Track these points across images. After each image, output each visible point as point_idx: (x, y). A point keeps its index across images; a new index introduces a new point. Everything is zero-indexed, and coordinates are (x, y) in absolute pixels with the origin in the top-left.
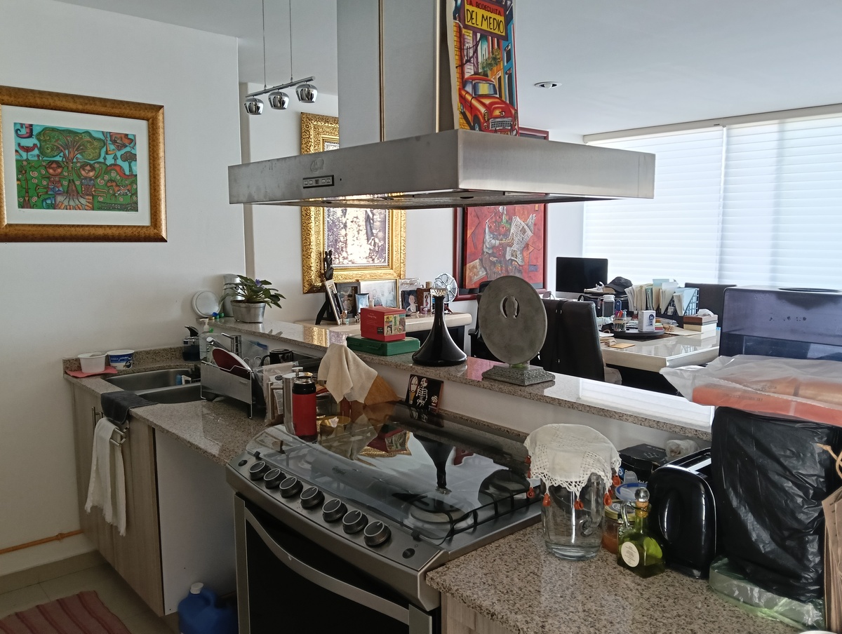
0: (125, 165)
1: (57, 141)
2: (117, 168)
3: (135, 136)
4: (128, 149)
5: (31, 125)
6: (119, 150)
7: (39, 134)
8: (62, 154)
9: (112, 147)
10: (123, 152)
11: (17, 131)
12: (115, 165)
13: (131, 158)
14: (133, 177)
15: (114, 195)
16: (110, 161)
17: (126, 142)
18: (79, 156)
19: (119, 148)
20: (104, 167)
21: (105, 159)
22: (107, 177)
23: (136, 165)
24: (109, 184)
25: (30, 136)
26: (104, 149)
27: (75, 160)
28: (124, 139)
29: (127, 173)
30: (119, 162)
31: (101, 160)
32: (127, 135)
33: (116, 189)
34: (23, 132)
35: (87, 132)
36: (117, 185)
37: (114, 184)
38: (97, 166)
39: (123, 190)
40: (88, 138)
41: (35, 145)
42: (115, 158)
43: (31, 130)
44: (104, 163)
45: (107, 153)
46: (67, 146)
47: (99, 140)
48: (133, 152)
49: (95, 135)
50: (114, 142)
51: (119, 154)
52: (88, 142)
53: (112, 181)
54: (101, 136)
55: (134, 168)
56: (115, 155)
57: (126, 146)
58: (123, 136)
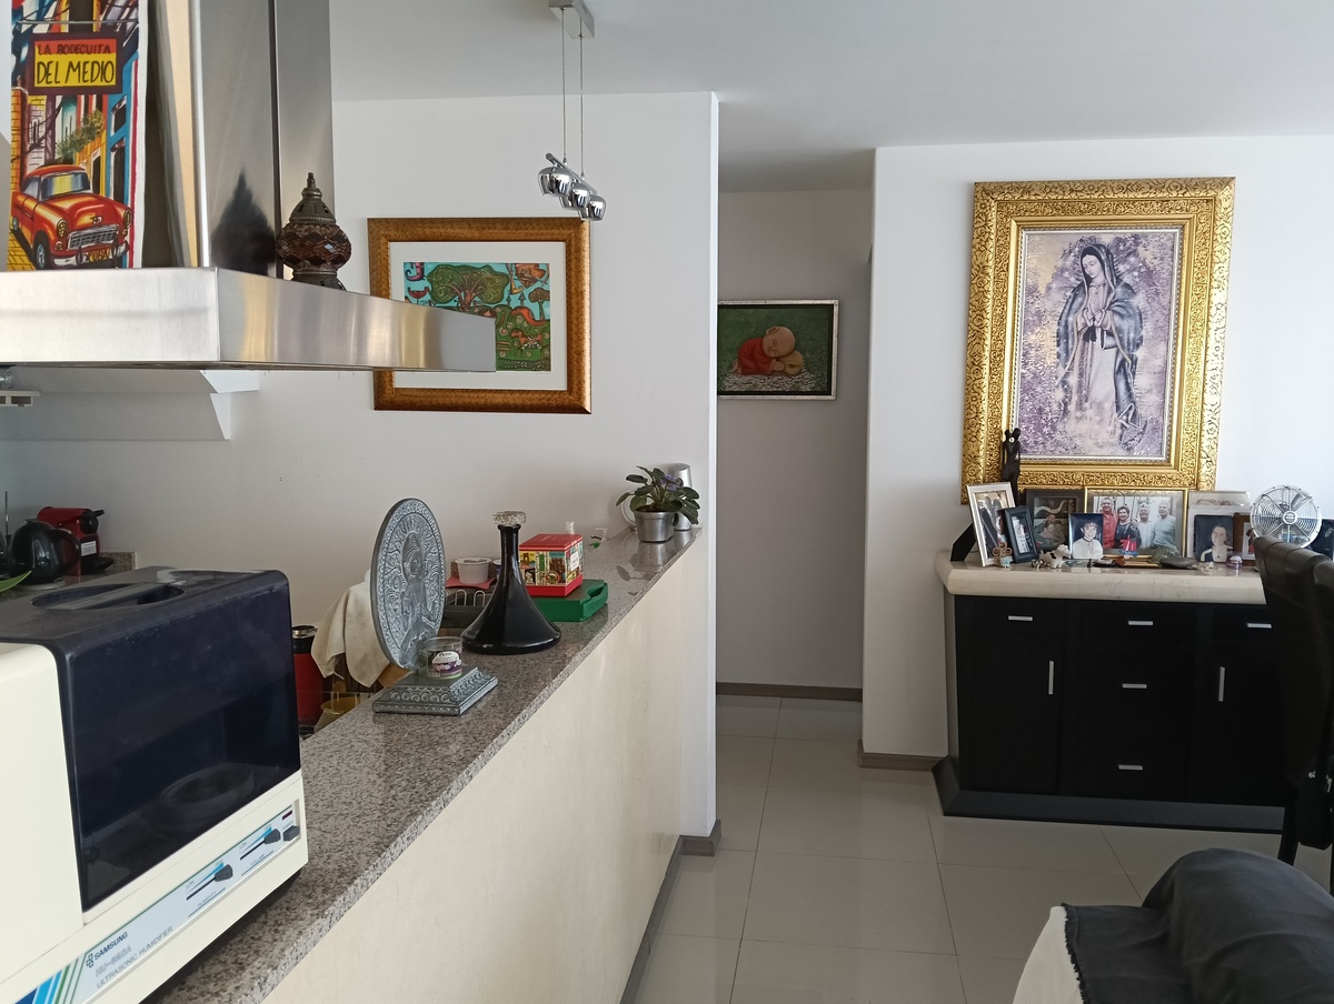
0: (534, 307)
1: (451, 281)
2: (524, 312)
3: (547, 265)
4: (538, 285)
5: (422, 264)
6: (527, 287)
7: (431, 274)
8: (456, 298)
9: (518, 283)
10: (531, 289)
11: (406, 272)
12: (521, 308)
13: (542, 296)
14: (545, 323)
15: (519, 348)
16: (515, 303)
17: (536, 274)
18: (477, 299)
19: (527, 284)
20: (508, 311)
21: (509, 300)
22: (510, 325)
23: (549, 307)
24: (513, 335)
25: (421, 278)
26: (508, 288)
27: (472, 305)
28: (533, 271)
29: (537, 318)
30: (527, 303)
31: (504, 302)
32: (537, 265)
33: (523, 340)
34: (414, 273)
35: (488, 267)
36: (523, 336)
37: (520, 334)
38: (498, 310)
39: (532, 342)
40: (488, 275)
41: (426, 288)
42: (522, 299)
43: (422, 270)
44: (508, 306)
45: (511, 292)
46: (463, 288)
47: (502, 275)
48: (545, 288)
49: (497, 269)
50: (520, 276)
51: (527, 292)
52: (488, 279)
53: (516, 329)
54: (505, 270)
55: (546, 310)
56: (522, 294)
57: (535, 281)
58: (532, 267)
